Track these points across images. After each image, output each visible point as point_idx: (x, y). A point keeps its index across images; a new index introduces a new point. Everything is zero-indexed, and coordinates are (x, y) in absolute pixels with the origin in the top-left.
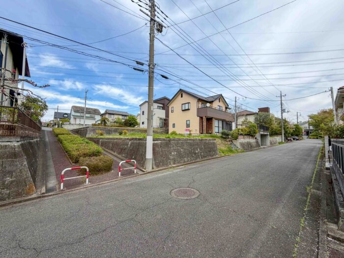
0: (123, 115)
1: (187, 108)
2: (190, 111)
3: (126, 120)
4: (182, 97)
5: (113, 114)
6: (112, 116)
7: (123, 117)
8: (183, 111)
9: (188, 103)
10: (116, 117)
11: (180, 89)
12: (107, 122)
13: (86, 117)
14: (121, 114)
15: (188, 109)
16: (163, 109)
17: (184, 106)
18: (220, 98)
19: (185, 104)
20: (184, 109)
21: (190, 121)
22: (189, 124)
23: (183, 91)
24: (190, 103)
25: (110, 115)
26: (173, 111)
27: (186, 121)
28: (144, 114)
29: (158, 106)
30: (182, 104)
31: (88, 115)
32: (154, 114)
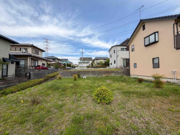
0: (104, 59)
2: (159, 43)
3: (105, 62)
5: (99, 59)
6: (98, 60)
7: (104, 61)
8: (146, 46)
9: (155, 33)
10: (100, 60)
11: (141, 20)
12: (93, 64)
13: (83, 62)
14: (103, 58)
15: (155, 42)
16: (127, 50)
19: (149, 36)
20: (146, 44)
21: (158, 58)
22: (158, 62)
23: (145, 20)
24: (158, 32)
25: (97, 60)
26: (133, 50)
27: (153, 59)
28: (112, 57)
29: (121, 48)
30: (144, 38)
31: (86, 61)
32: (117, 56)
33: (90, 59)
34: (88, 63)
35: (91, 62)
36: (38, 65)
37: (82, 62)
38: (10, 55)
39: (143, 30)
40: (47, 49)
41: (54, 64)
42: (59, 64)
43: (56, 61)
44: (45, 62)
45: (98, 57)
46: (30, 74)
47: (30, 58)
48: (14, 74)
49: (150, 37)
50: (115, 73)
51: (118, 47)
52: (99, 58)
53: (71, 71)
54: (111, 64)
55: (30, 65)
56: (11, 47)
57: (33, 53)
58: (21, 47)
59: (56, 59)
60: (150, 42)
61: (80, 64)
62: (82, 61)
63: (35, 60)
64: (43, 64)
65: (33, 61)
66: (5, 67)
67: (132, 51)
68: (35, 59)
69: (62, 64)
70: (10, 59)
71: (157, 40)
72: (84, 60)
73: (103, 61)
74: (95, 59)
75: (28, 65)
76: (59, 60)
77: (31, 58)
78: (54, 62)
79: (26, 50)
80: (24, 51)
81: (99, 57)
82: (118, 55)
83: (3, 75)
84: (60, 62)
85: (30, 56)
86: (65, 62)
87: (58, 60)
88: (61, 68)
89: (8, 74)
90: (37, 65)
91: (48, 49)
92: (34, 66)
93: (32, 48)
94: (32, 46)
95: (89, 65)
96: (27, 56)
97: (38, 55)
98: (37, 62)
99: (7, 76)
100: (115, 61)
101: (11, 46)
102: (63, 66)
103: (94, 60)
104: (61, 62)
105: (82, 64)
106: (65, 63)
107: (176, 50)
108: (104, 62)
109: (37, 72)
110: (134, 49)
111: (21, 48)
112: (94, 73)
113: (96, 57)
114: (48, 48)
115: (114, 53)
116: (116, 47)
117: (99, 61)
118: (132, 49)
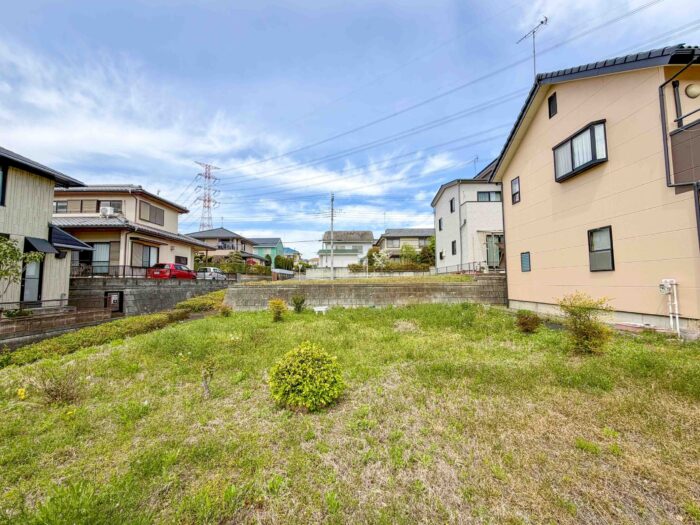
0: (421, 238)
1: (583, 157)
2: (608, 168)
4: (552, 112)
5: (398, 238)
6: (396, 242)
7: (422, 243)
8: (562, 180)
9: (591, 127)
10: (402, 242)
11: (539, 79)
12: (376, 258)
14: (417, 234)
15: (595, 164)
17: (565, 152)
19: (571, 139)
20: (561, 174)
21: (610, 227)
22: (609, 247)
23: (552, 76)
24: (603, 122)
25: (390, 242)
26: (517, 197)
27: (591, 233)
28: (443, 227)
29: (479, 193)
30: (554, 149)
31: (349, 247)
32: (463, 223)
33: (364, 237)
34: (355, 251)
35: (366, 249)
36: (161, 262)
37: (329, 251)
38: (51, 228)
39: (550, 117)
40: (209, 201)
41: (226, 257)
42: (245, 258)
43: (233, 248)
44: (186, 252)
45: (395, 230)
46: (121, 295)
47: (129, 236)
48: (67, 297)
49: (576, 142)
50: (448, 293)
51: (464, 187)
52: (399, 235)
53: (271, 286)
54: (441, 258)
55: (128, 263)
56: (57, 199)
57: (140, 219)
58: (100, 199)
59: (233, 239)
60: (577, 165)
61: (324, 258)
62: (329, 247)
63: (147, 245)
64: (179, 259)
65: (139, 249)
66: (32, 270)
67: (514, 202)
68: (146, 239)
69: (254, 260)
70: (50, 240)
71: (601, 155)
72: (339, 241)
73: (416, 247)
74: (383, 238)
75: (121, 263)
76: (244, 241)
77: (131, 238)
78: (226, 253)
79: (117, 207)
80: (110, 211)
81: (400, 230)
82: (465, 221)
83: (27, 298)
84: (249, 250)
85: (131, 230)
86: (269, 252)
87: (239, 243)
88: (252, 274)
89: (44, 297)
90: (153, 262)
91: (212, 204)
92: (143, 267)
93: (139, 199)
94: (140, 194)
95: (362, 261)
96: (117, 230)
97: (162, 225)
98: (153, 251)
99: (38, 302)
100: (454, 243)
101: (57, 194)
102: (259, 267)
103: (379, 243)
104: (255, 252)
105: (330, 259)
106: (268, 256)
107: (676, 193)
108: (420, 250)
109: (148, 289)
110: (519, 192)
111: (99, 202)
112: (363, 292)
113: (388, 231)
114: (212, 197)
115: (452, 211)
116: (457, 187)
117: (398, 246)
118: (514, 196)
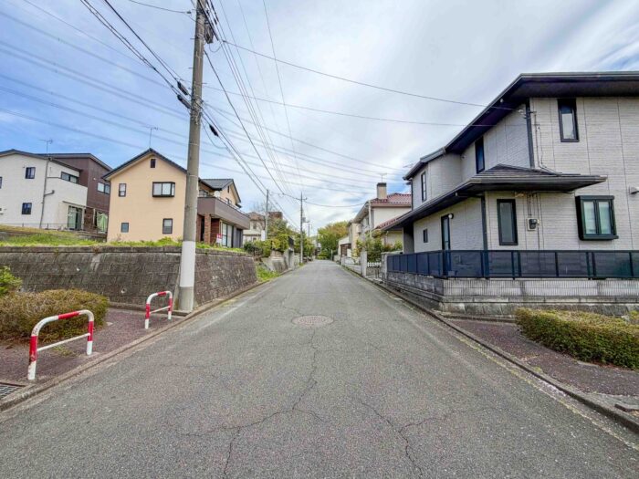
1: (166, 192)
2: (174, 199)
4: (153, 165)
8: (154, 196)
9: (172, 183)
11: (151, 150)
15: (170, 196)
17: (158, 187)
18: (230, 185)
19: (162, 183)
20: (156, 193)
21: (172, 220)
22: (171, 227)
23: (157, 154)
24: (175, 183)
26: (123, 194)
27: (164, 220)
30: (154, 183)
32: (50, 192)
39: (151, 167)
49: (164, 185)
60: (163, 193)
67: (120, 195)
71: (173, 194)
82: (53, 192)
110: (125, 192)
116: (45, 162)
118: (120, 192)
